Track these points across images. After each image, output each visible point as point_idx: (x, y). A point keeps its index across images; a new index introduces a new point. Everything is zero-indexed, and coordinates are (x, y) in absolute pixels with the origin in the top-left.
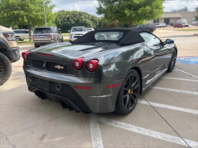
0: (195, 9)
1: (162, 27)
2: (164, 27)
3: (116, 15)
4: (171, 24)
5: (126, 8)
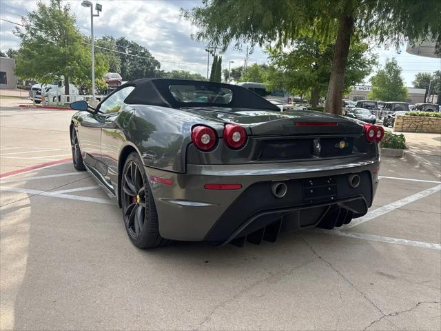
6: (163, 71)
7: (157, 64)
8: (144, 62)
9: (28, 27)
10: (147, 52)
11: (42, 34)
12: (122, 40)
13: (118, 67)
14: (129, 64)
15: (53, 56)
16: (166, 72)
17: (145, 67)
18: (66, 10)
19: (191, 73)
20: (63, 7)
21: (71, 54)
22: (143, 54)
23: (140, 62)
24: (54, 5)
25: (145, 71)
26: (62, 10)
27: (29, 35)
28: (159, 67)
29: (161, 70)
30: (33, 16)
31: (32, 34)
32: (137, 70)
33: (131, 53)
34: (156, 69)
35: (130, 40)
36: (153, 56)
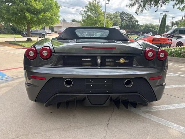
0: (71, 21)
1: (49, 33)
2: (50, 34)
3: (14, 16)
4: (55, 31)
5: (25, 11)
6: (139, 24)
7: (137, 21)
8: (131, 21)
9: (84, 11)
10: (133, 16)
11: (89, 13)
12: (122, 12)
13: (120, 24)
14: (124, 22)
15: (91, 21)
16: (140, 25)
17: (131, 23)
18: (98, 3)
19: (154, 24)
20: (97, 2)
21: (98, 20)
22: (131, 18)
23: (130, 21)
24: (93, 1)
25: (131, 25)
26: (97, 3)
27: (85, 14)
28: (138, 23)
29: (138, 24)
30: (86, 6)
31: (86, 14)
32: (128, 24)
33: (126, 18)
34: (136, 23)
35: (126, 12)
36: (135, 18)
